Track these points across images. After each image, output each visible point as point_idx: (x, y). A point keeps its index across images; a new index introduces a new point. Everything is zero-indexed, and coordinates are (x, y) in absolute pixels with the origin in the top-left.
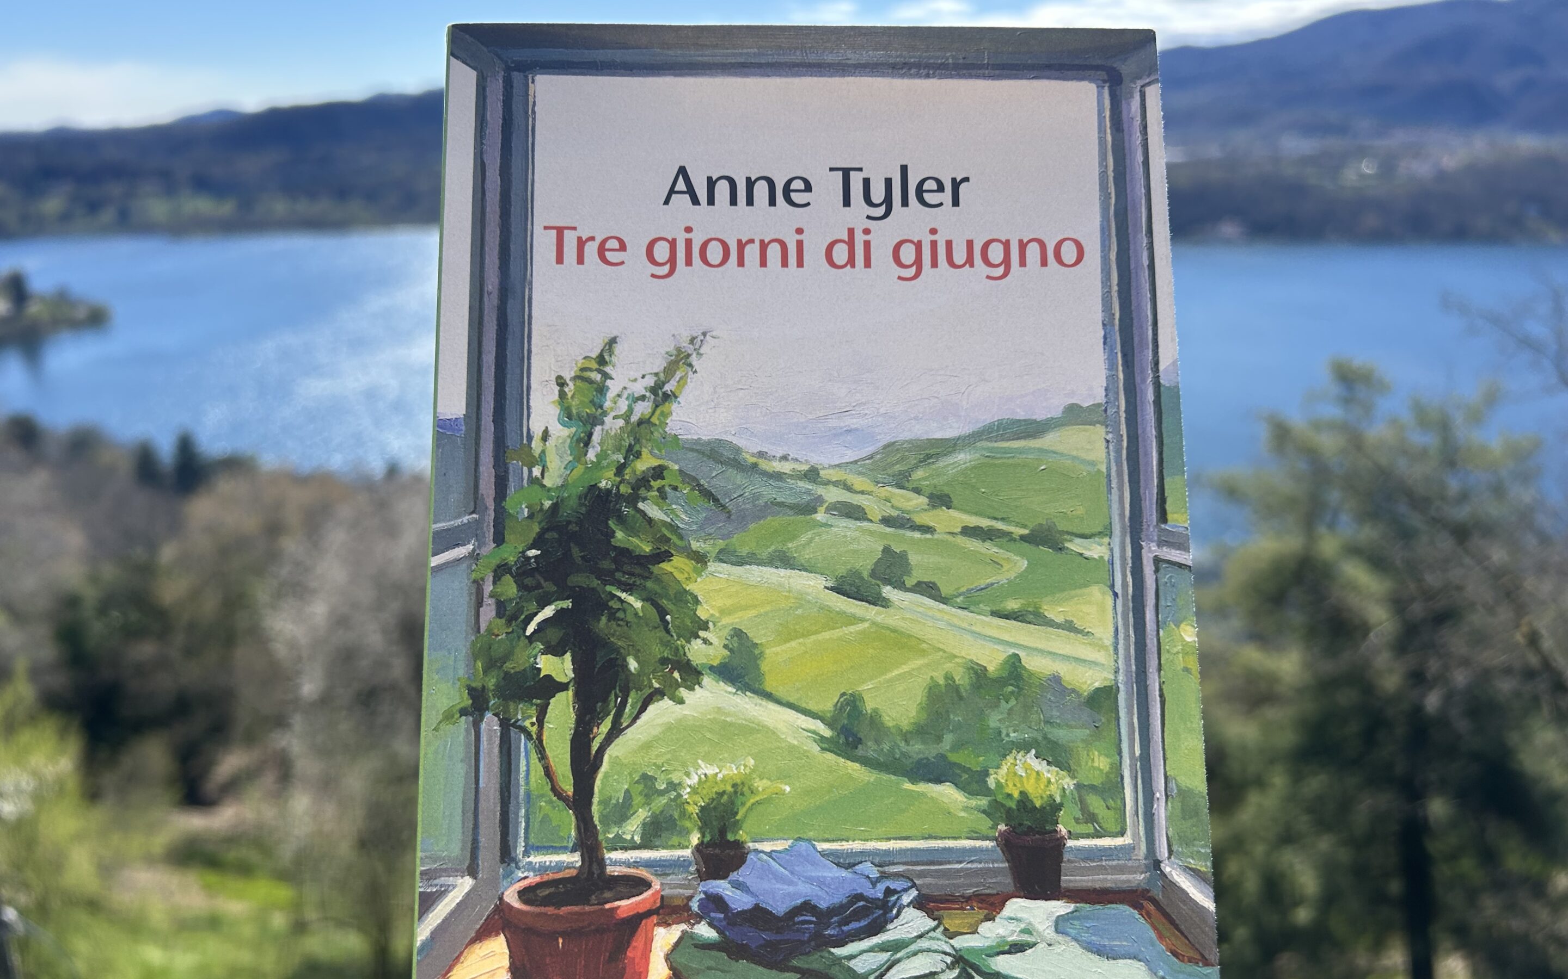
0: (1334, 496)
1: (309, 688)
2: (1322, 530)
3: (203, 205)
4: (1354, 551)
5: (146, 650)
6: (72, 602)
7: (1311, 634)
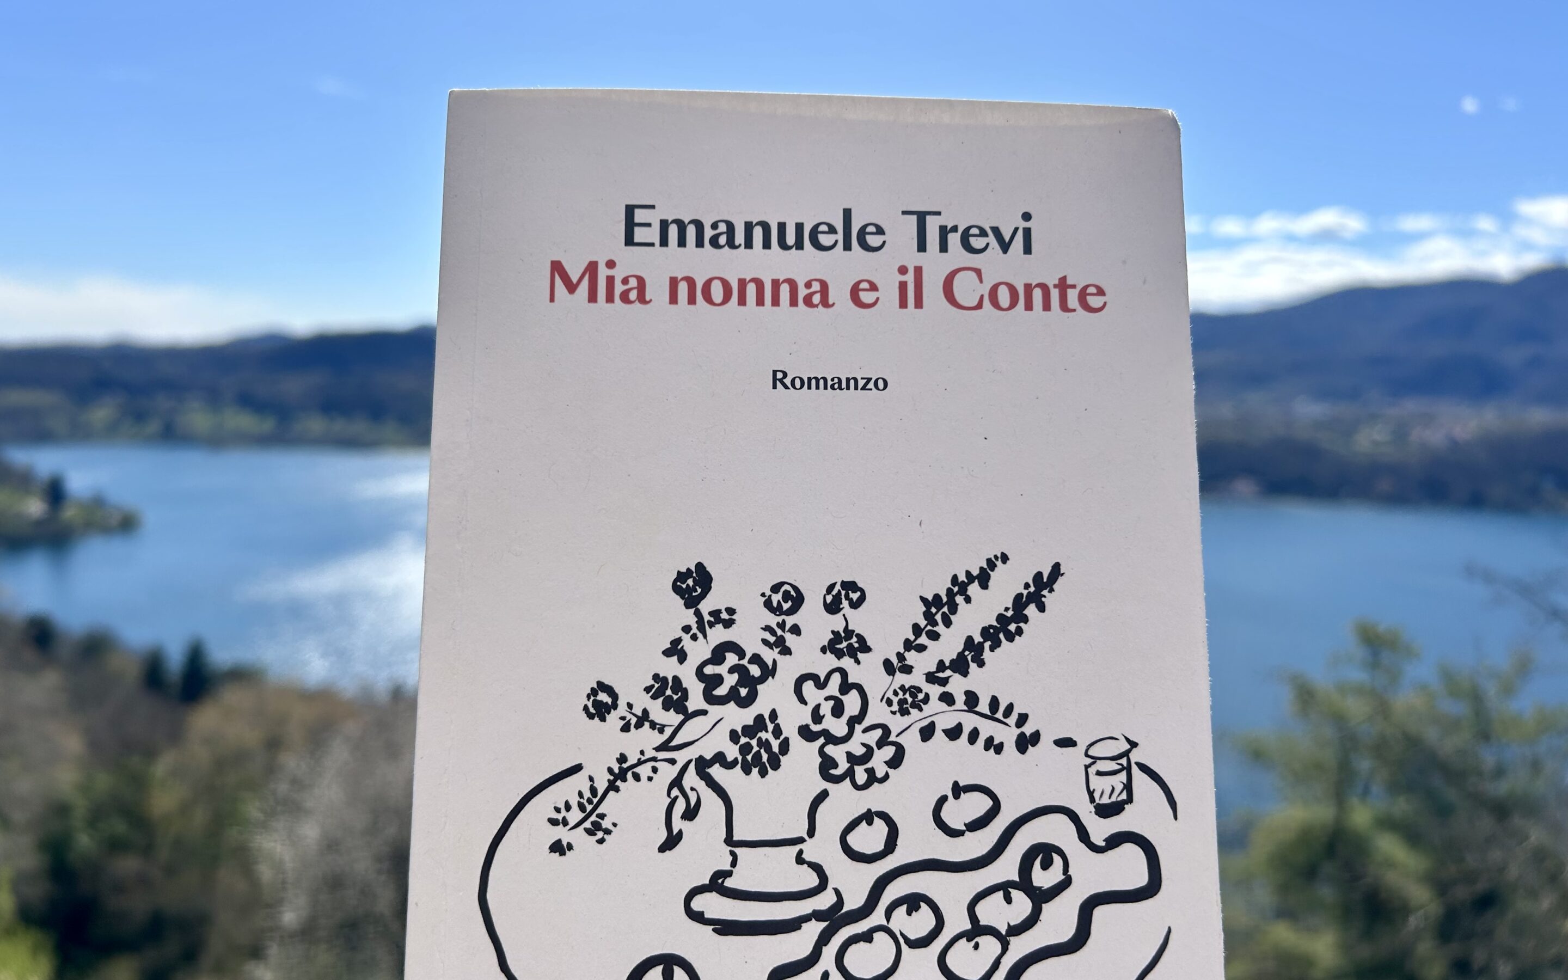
0: (1364, 764)
1: (290, 917)
2: (1354, 801)
3: (243, 421)
4: (1387, 823)
5: (128, 865)
6: (61, 810)
7: (1345, 914)
